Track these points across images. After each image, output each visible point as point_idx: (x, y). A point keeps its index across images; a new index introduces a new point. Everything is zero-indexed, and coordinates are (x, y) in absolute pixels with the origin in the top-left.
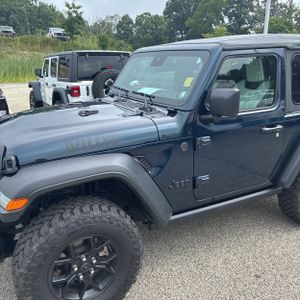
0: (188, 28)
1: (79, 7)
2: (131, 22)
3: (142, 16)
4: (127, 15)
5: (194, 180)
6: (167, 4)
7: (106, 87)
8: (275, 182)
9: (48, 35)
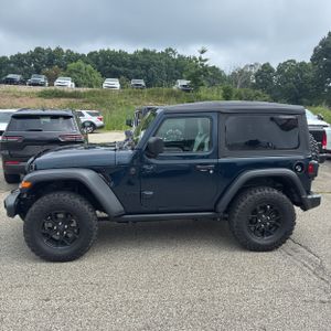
1: (206, 60)
2: (272, 70)
3: (285, 63)
4: (268, 64)
6: (315, 50)
9: (174, 88)
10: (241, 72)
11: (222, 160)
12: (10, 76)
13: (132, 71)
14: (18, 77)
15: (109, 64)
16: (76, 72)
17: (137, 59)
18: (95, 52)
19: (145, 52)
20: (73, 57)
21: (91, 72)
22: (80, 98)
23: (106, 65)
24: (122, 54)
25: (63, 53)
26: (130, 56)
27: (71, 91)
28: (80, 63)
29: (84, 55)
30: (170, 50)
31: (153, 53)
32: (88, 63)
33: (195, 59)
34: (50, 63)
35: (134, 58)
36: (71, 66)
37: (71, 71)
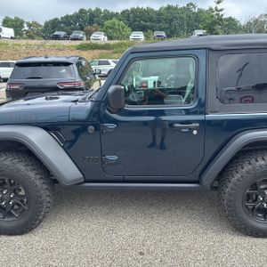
10: (256, 21)
11: (210, 116)
12: (56, 33)
13: (158, 25)
14: (62, 34)
15: (138, 20)
16: (111, 28)
17: (161, 14)
18: (127, 10)
19: (169, 8)
20: (109, 16)
21: (123, 27)
22: (110, 49)
23: (136, 21)
24: (149, 11)
25: (101, 13)
26: (155, 12)
27: (103, 43)
28: (115, 20)
29: (117, 13)
30: (191, 4)
31: (176, 8)
32: (120, 20)
33: (211, 9)
34: (91, 22)
35: (159, 13)
36: (107, 23)
37: (107, 27)
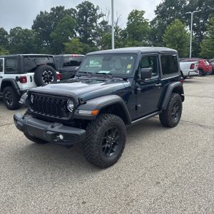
0: (52, 39)
2: (6, 33)
5: (136, 106)
7: (43, 76)
8: (159, 108)
